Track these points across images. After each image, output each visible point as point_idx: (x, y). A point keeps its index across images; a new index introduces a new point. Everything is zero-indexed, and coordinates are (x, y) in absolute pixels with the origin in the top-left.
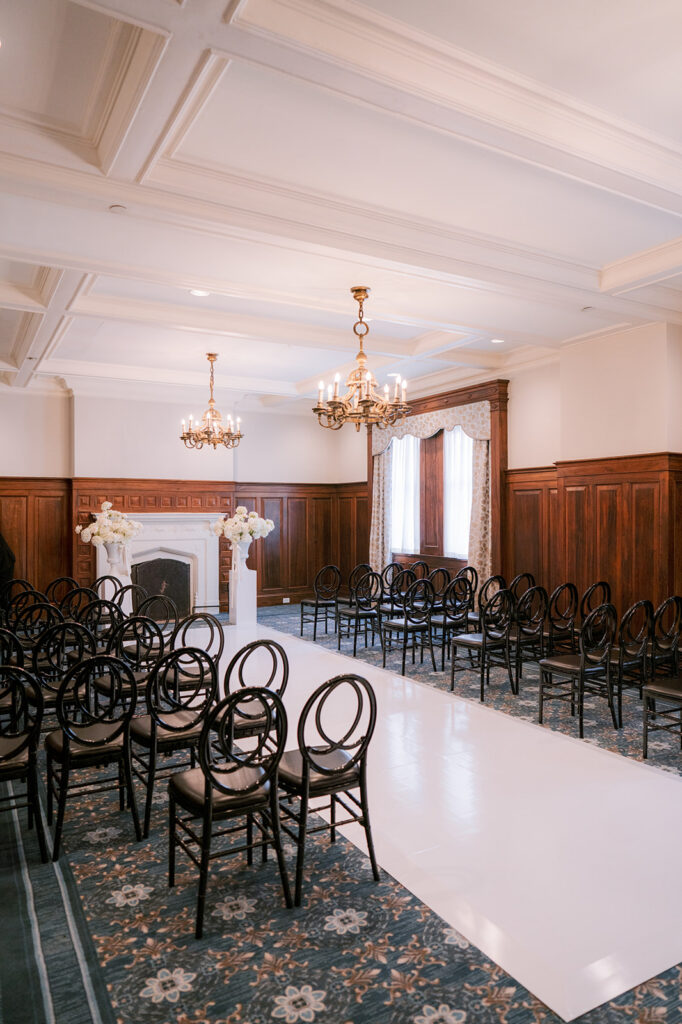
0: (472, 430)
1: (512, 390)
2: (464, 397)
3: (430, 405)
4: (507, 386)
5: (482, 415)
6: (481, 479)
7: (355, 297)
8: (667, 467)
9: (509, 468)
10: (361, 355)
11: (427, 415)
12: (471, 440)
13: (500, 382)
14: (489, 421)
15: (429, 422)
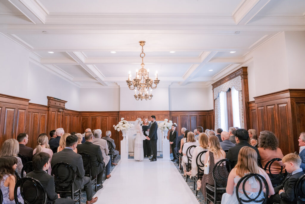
0: (237, 87)
1: (249, 71)
2: (234, 75)
3: (226, 80)
4: (247, 69)
5: (239, 81)
6: (241, 106)
7: (140, 45)
8: (289, 96)
9: (250, 101)
10: (143, 64)
11: (225, 83)
12: (238, 91)
13: (243, 68)
14: (241, 83)
15: (226, 86)
